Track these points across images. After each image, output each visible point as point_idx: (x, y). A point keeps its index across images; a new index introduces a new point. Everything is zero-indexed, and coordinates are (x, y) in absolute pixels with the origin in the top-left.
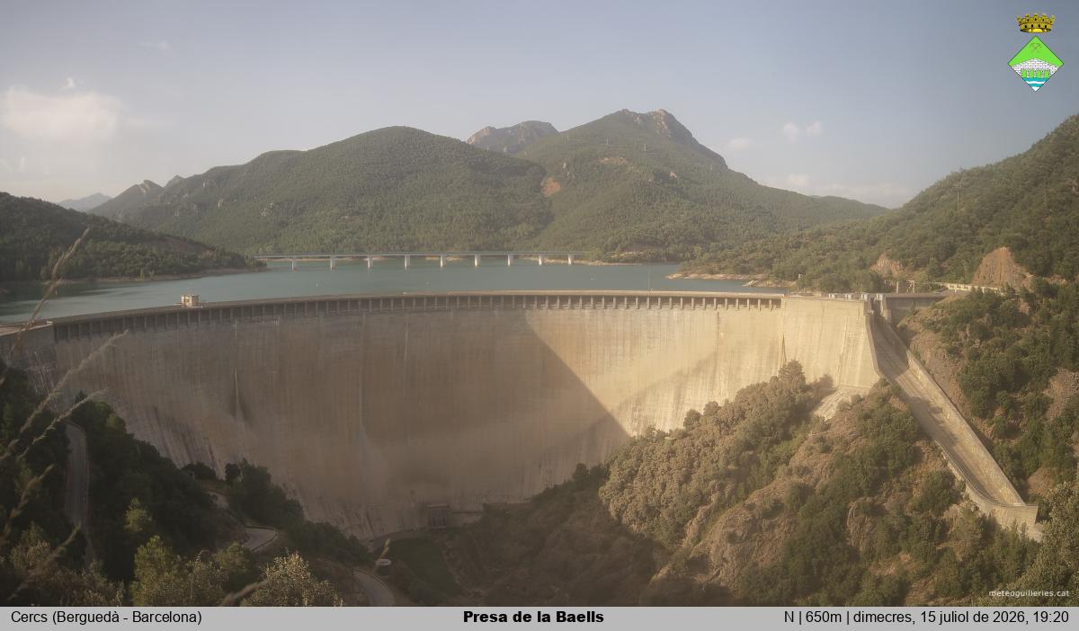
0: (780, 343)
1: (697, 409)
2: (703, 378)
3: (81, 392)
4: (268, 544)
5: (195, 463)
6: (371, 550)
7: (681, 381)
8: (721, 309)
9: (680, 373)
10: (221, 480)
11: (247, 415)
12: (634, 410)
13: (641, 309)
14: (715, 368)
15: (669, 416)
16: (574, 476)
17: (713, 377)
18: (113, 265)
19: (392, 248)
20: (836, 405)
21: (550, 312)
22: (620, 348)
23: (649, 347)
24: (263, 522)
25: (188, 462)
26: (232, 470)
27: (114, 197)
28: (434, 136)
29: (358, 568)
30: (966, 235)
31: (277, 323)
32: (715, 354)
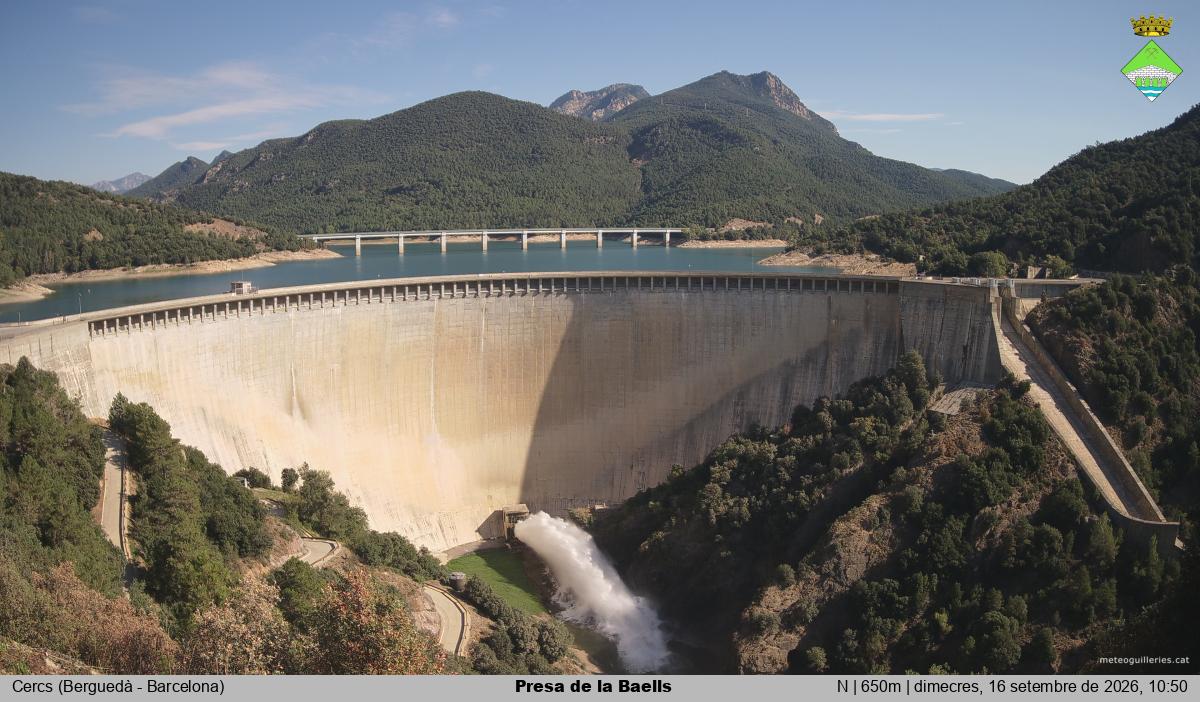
0: (897, 332)
1: (806, 404)
2: (812, 370)
3: (120, 394)
4: (329, 558)
5: (248, 469)
6: (444, 561)
7: (788, 374)
8: (832, 294)
9: (787, 364)
10: (277, 487)
11: (305, 414)
12: (737, 404)
13: (744, 292)
14: (827, 357)
15: (775, 412)
16: (669, 478)
17: (824, 370)
18: (155, 251)
19: (468, 226)
20: (960, 401)
21: (644, 295)
22: (720, 335)
23: (753, 335)
24: (324, 533)
25: (239, 468)
26: (289, 476)
27: (154, 176)
28: (512, 101)
29: (429, 582)
30: (1104, 215)
31: (338, 311)
32: (826, 344)
